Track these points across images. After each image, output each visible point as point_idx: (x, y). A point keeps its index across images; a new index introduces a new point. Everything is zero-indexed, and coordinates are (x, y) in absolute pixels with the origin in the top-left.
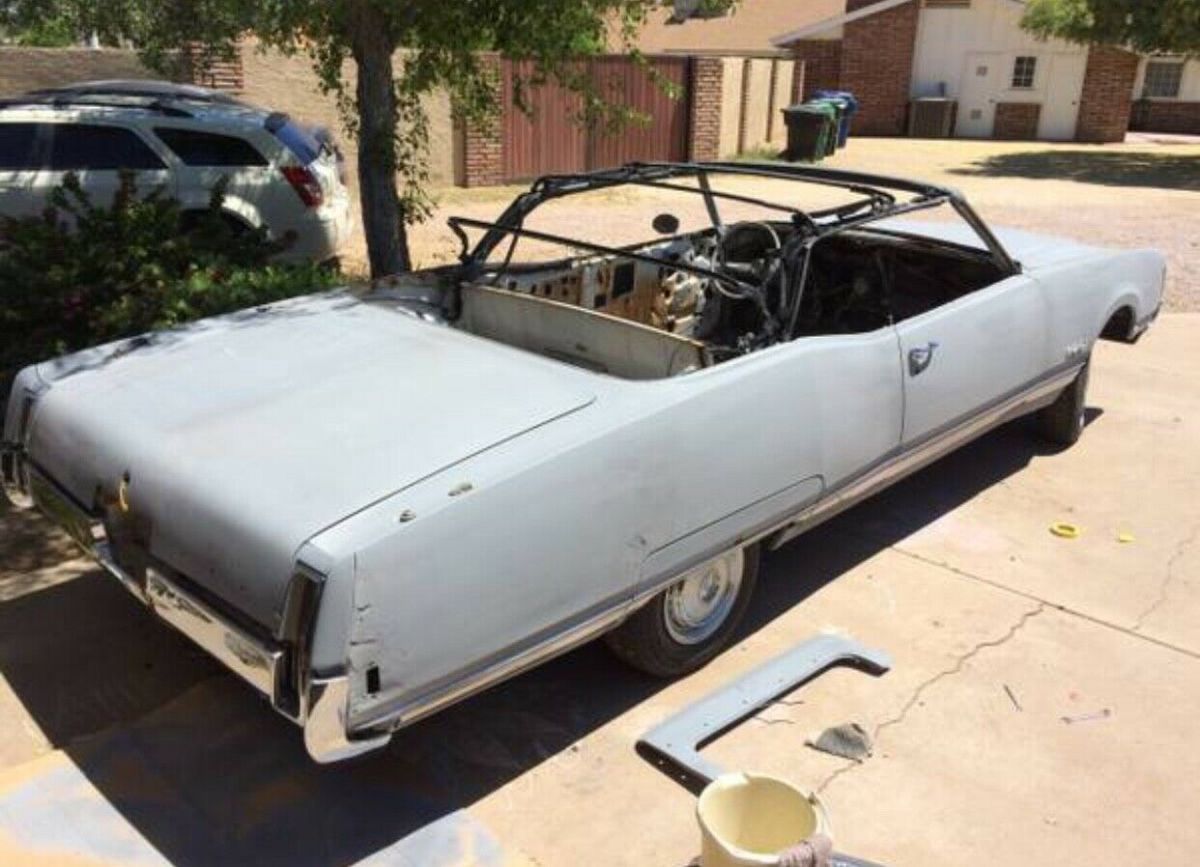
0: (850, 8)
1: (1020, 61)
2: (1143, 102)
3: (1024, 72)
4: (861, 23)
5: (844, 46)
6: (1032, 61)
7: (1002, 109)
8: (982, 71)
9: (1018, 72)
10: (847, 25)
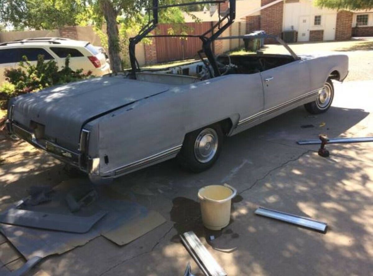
0: (262, 5)
1: (316, 17)
2: (356, 28)
3: (318, 20)
4: (266, 9)
5: (261, 17)
6: (320, 17)
7: (312, 32)
8: (304, 21)
9: (316, 20)
10: (262, 10)
